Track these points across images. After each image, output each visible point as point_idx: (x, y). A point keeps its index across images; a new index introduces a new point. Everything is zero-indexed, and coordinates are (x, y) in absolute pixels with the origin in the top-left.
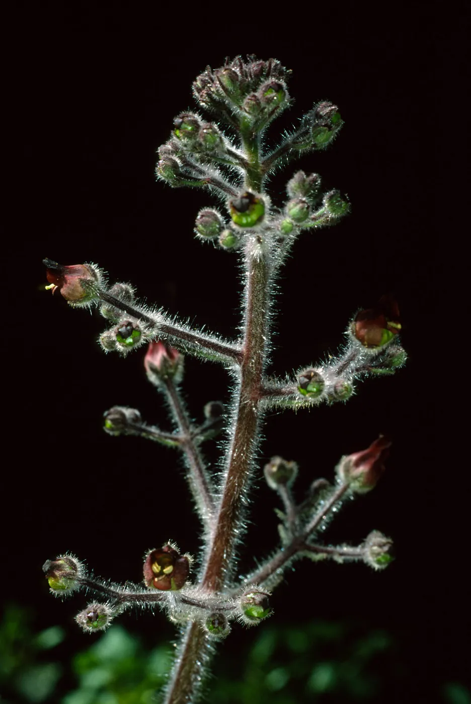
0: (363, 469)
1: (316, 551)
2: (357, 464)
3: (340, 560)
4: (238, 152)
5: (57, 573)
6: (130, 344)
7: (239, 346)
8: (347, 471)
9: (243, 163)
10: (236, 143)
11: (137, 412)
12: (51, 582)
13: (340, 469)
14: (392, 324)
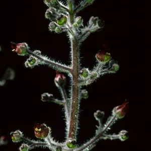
0: (120, 110)
1: (105, 136)
2: (118, 109)
3: (112, 139)
4: (66, 7)
5: (14, 135)
6: (32, 64)
7: (71, 67)
8: (115, 111)
9: (67, 10)
10: (65, 4)
11: (52, 95)
12: (12, 138)
13: (113, 111)
14: (107, 53)
